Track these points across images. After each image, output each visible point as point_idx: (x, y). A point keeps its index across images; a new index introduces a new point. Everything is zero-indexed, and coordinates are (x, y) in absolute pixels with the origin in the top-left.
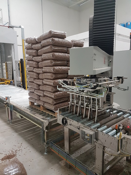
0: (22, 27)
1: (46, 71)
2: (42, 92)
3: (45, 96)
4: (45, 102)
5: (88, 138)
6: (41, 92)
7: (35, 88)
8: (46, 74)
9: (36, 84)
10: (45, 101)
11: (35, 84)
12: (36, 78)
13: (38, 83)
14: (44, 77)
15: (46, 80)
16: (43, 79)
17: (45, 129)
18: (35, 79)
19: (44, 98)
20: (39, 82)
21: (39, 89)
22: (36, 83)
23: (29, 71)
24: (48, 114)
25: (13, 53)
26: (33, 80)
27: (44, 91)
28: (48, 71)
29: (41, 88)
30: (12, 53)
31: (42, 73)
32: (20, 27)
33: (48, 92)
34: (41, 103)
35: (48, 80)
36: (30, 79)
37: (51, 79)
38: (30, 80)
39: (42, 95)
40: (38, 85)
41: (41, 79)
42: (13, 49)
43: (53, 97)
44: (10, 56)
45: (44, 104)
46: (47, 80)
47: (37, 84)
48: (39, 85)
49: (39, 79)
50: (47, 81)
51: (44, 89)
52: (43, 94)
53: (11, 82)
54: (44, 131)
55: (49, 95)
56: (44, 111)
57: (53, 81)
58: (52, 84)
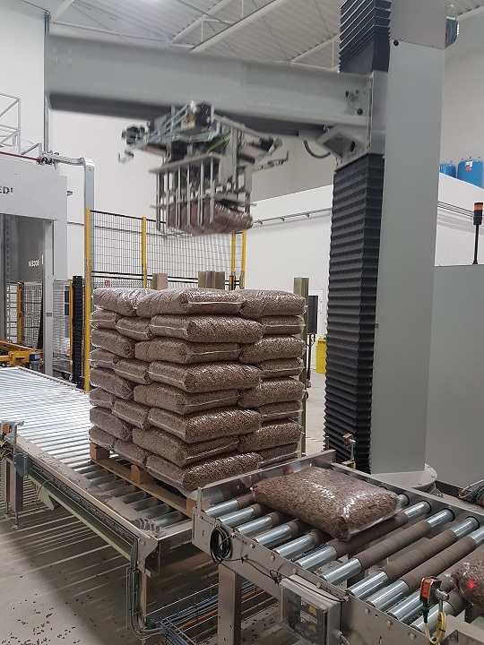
0: (87, 164)
1: (162, 333)
2: (142, 412)
3: (151, 428)
4: (151, 453)
5: (310, 623)
6: (137, 410)
7: (118, 394)
8: (161, 343)
9: (121, 377)
10: (150, 447)
11: (119, 380)
12: (123, 354)
13: (130, 376)
14: (152, 356)
15: (158, 365)
16: (147, 363)
17: (141, 567)
18: (122, 358)
19: (147, 435)
20: (134, 372)
21: (131, 400)
22: (122, 375)
23: (100, 328)
24: (160, 502)
25: (48, 251)
26: (111, 362)
27: (148, 407)
28: (169, 333)
29: (139, 395)
30: (43, 253)
31: (147, 338)
32: (81, 162)
33: (163, 413)
34: (134, 457)
35: (168, 367)
36: (101, 357)
37: (177, 364)
38: (102, 362)
39: (140, 423)
40: (130, 381)
41: (141, 362)
42: (48, 239)
43: (182, 433)
44: (37, 263)
45: (145, 460)
46: (163, 367)
47: (125, 380)
48: (133, 384)
49: (133, 359)
50: (163, 371)
51: (151, 402)
52: (146, 421)
53: (32, 357)
54: (139, 575)
55: (165, 426)
56: (144, 489)
57: (185, 372)
58: (181, 383)
